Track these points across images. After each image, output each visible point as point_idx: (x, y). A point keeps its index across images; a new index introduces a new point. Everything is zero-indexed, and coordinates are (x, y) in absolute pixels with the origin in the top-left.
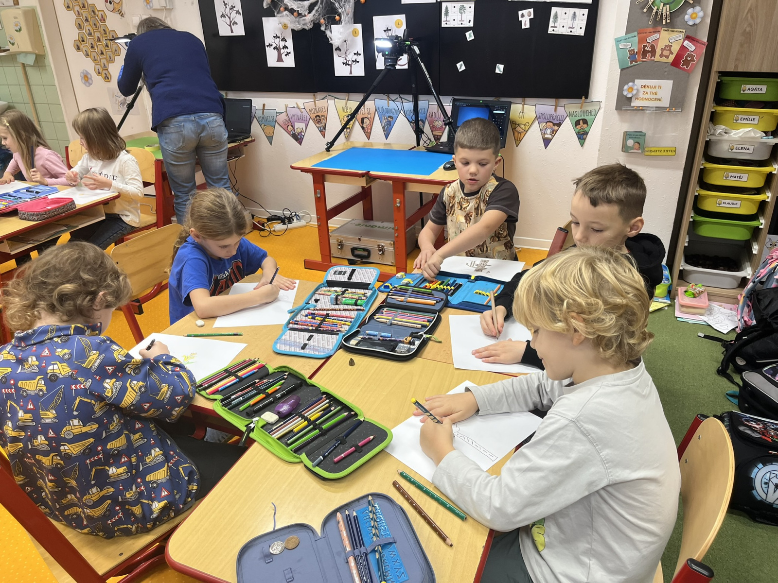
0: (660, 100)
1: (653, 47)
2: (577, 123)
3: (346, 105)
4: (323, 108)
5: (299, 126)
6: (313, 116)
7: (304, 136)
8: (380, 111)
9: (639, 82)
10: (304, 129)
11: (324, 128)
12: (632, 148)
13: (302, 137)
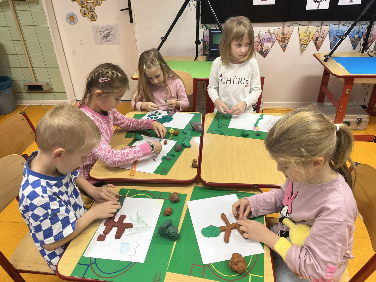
3: (307, 29)
4: (289, 32)
5: (266, 45)
6: (279, 38)
7: (269, 52)
8: (331, 32)
10: (270, 47)
11: (286, 46)
13: (268, 52)
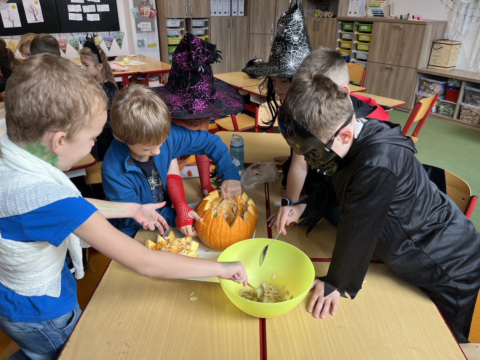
0: (149, 29)
1: (143, 12)
2: (117, 40)
9: (142, 23)
12: (140, 45)
